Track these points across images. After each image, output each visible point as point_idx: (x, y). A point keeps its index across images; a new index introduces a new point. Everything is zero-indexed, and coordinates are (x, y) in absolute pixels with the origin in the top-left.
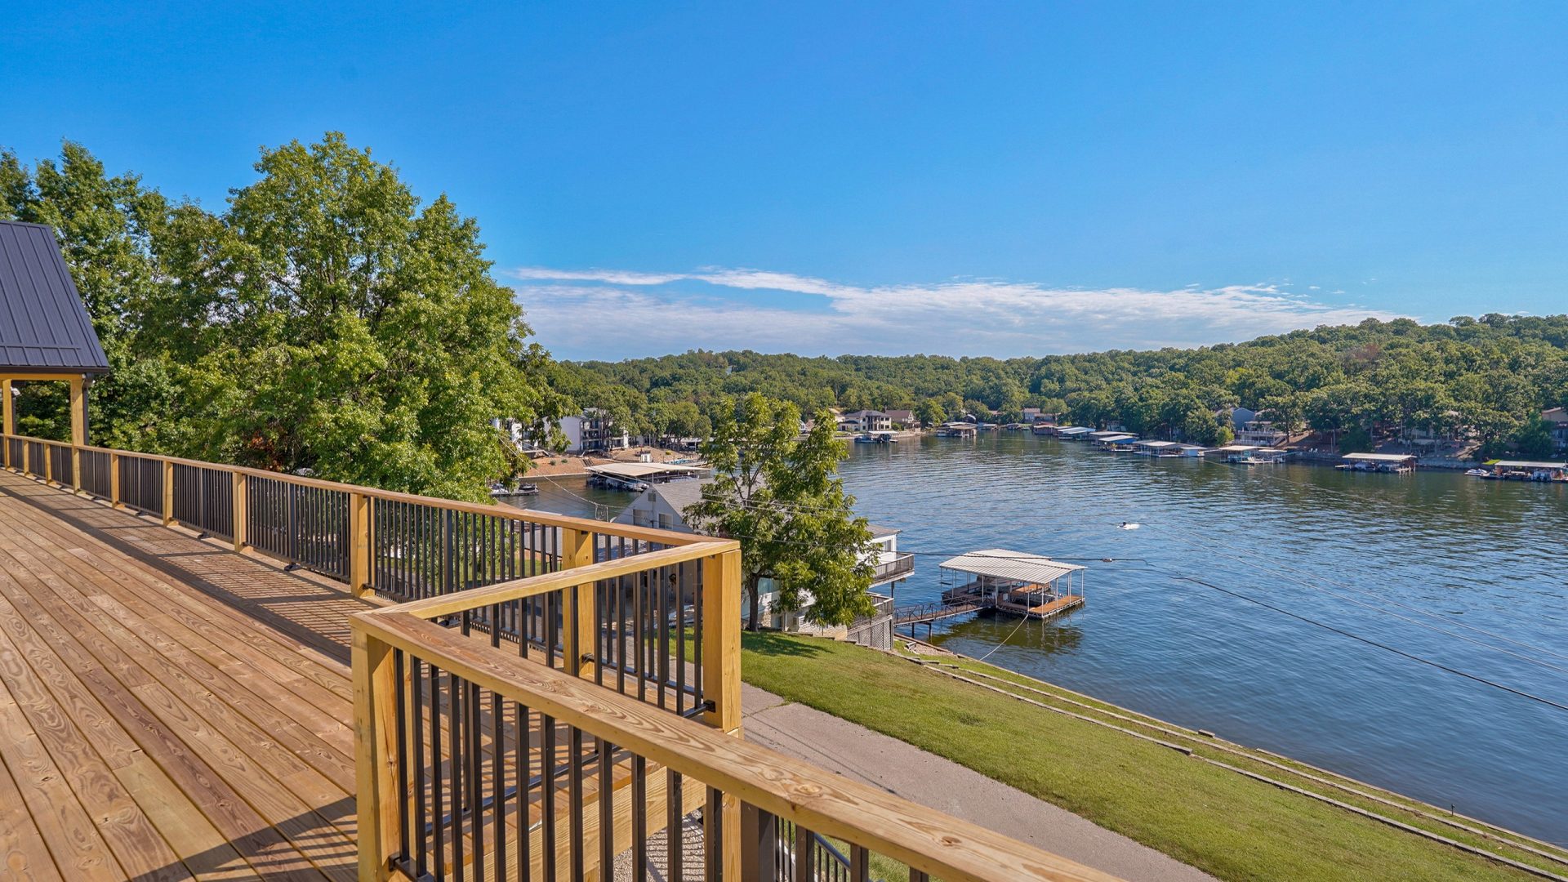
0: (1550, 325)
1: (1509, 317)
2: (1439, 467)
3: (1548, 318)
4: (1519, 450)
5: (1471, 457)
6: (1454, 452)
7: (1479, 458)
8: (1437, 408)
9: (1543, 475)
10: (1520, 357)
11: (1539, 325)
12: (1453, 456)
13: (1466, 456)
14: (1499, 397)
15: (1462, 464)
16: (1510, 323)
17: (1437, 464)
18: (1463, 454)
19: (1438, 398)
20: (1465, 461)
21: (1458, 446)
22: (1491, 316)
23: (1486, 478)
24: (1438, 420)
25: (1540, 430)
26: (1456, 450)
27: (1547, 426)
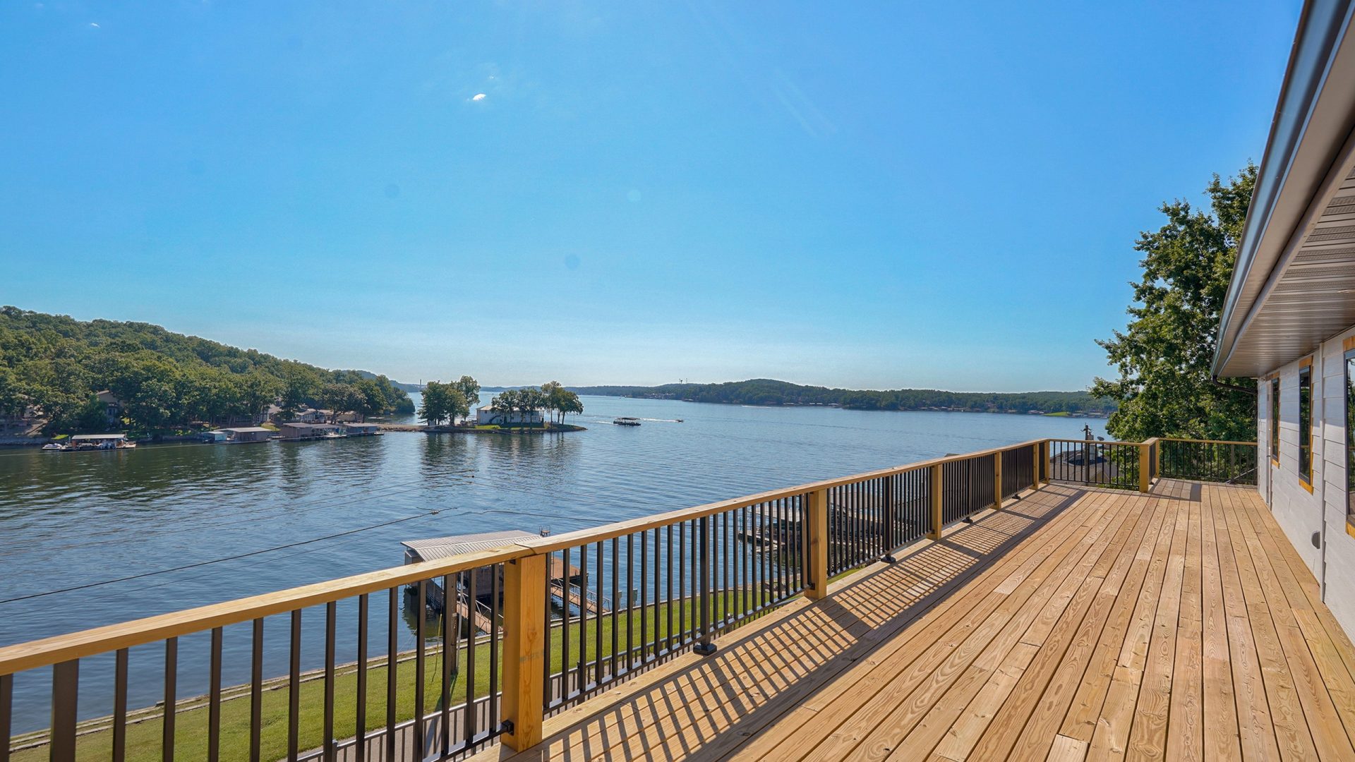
0: (60, 322)
1: (24, 312)
2: (10, 445)
3: (57, 317)
4: (81, 425)
5: (40, 433)
6: (23, 431)
7: (48, 433)
8: (10, 390)
9: (110, 444)
10: (65, 348)
11: (51, 321)
12: (23, 434)
13: (35, 433)
14: (62, 381)
15: (33, 440)
16: (26, 316)
17: (7, 441)
18: (34, 430)
19: (9, 381)
20: (35, 437)
21: (25, 425)
22: (9, 308)
23: (64, 450)
24: (11, 401)
25: (98, 409)
26: (23, 429)
27: (103, 405)
